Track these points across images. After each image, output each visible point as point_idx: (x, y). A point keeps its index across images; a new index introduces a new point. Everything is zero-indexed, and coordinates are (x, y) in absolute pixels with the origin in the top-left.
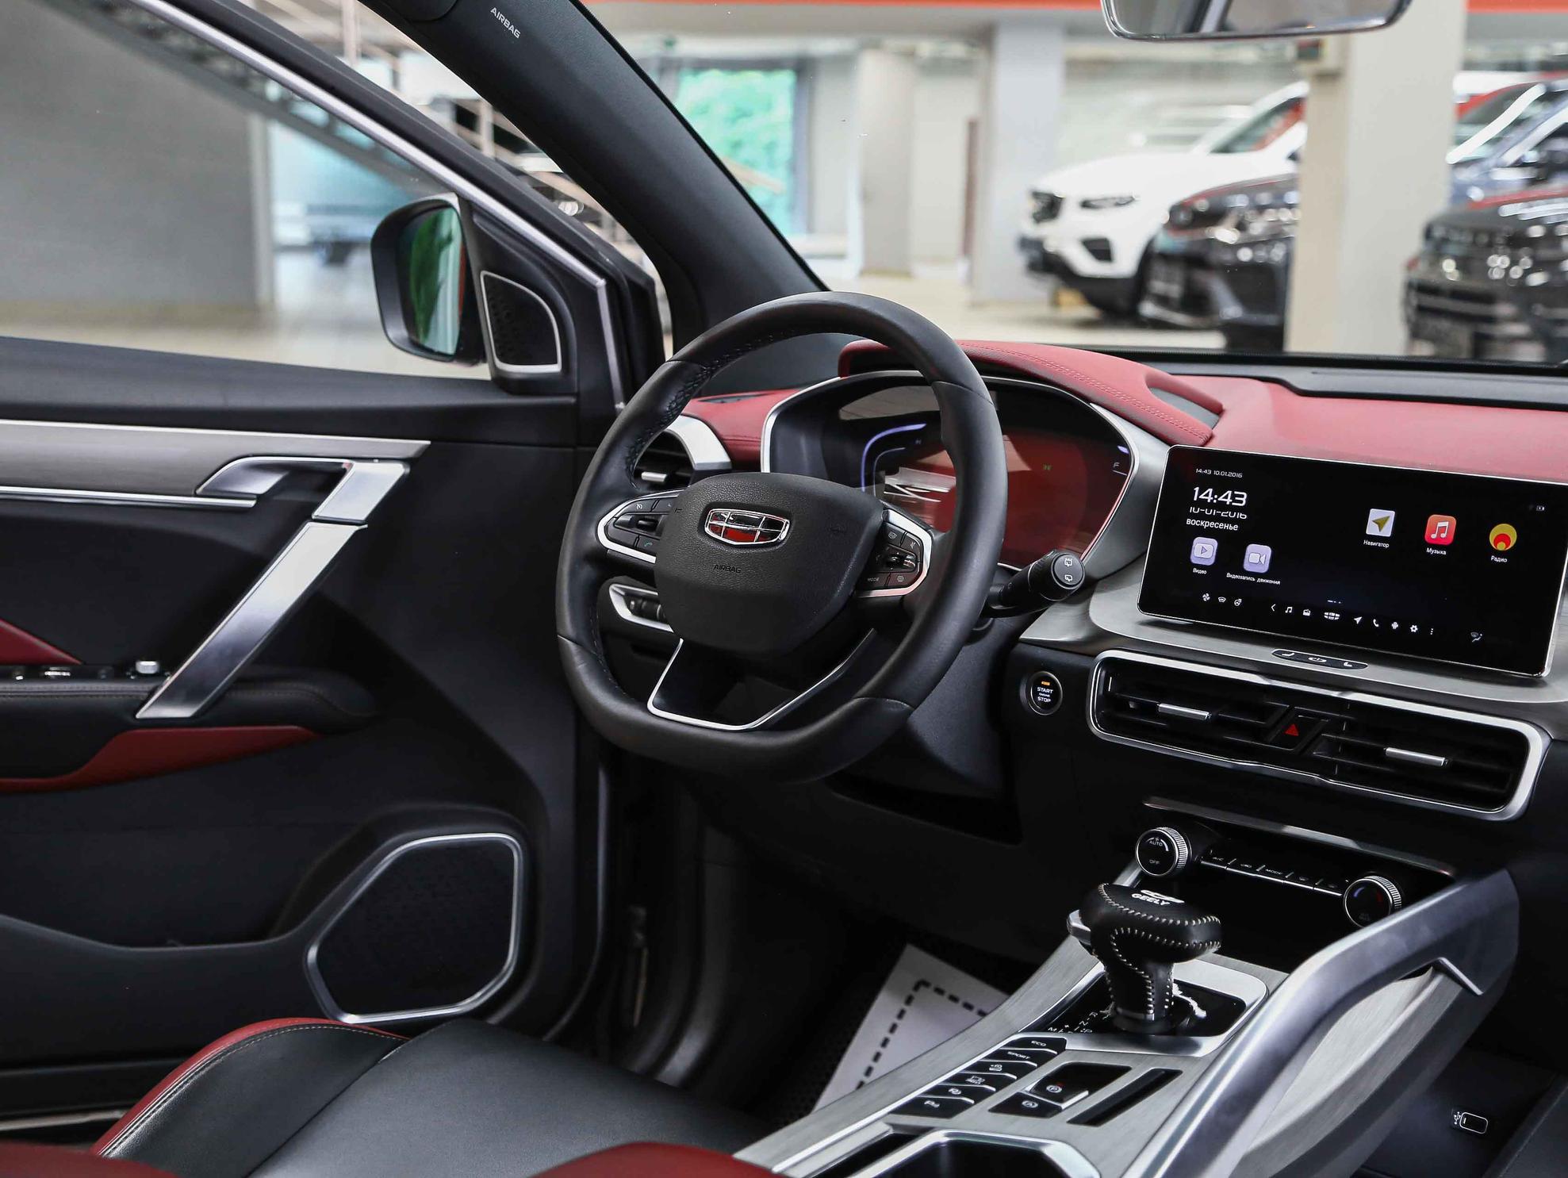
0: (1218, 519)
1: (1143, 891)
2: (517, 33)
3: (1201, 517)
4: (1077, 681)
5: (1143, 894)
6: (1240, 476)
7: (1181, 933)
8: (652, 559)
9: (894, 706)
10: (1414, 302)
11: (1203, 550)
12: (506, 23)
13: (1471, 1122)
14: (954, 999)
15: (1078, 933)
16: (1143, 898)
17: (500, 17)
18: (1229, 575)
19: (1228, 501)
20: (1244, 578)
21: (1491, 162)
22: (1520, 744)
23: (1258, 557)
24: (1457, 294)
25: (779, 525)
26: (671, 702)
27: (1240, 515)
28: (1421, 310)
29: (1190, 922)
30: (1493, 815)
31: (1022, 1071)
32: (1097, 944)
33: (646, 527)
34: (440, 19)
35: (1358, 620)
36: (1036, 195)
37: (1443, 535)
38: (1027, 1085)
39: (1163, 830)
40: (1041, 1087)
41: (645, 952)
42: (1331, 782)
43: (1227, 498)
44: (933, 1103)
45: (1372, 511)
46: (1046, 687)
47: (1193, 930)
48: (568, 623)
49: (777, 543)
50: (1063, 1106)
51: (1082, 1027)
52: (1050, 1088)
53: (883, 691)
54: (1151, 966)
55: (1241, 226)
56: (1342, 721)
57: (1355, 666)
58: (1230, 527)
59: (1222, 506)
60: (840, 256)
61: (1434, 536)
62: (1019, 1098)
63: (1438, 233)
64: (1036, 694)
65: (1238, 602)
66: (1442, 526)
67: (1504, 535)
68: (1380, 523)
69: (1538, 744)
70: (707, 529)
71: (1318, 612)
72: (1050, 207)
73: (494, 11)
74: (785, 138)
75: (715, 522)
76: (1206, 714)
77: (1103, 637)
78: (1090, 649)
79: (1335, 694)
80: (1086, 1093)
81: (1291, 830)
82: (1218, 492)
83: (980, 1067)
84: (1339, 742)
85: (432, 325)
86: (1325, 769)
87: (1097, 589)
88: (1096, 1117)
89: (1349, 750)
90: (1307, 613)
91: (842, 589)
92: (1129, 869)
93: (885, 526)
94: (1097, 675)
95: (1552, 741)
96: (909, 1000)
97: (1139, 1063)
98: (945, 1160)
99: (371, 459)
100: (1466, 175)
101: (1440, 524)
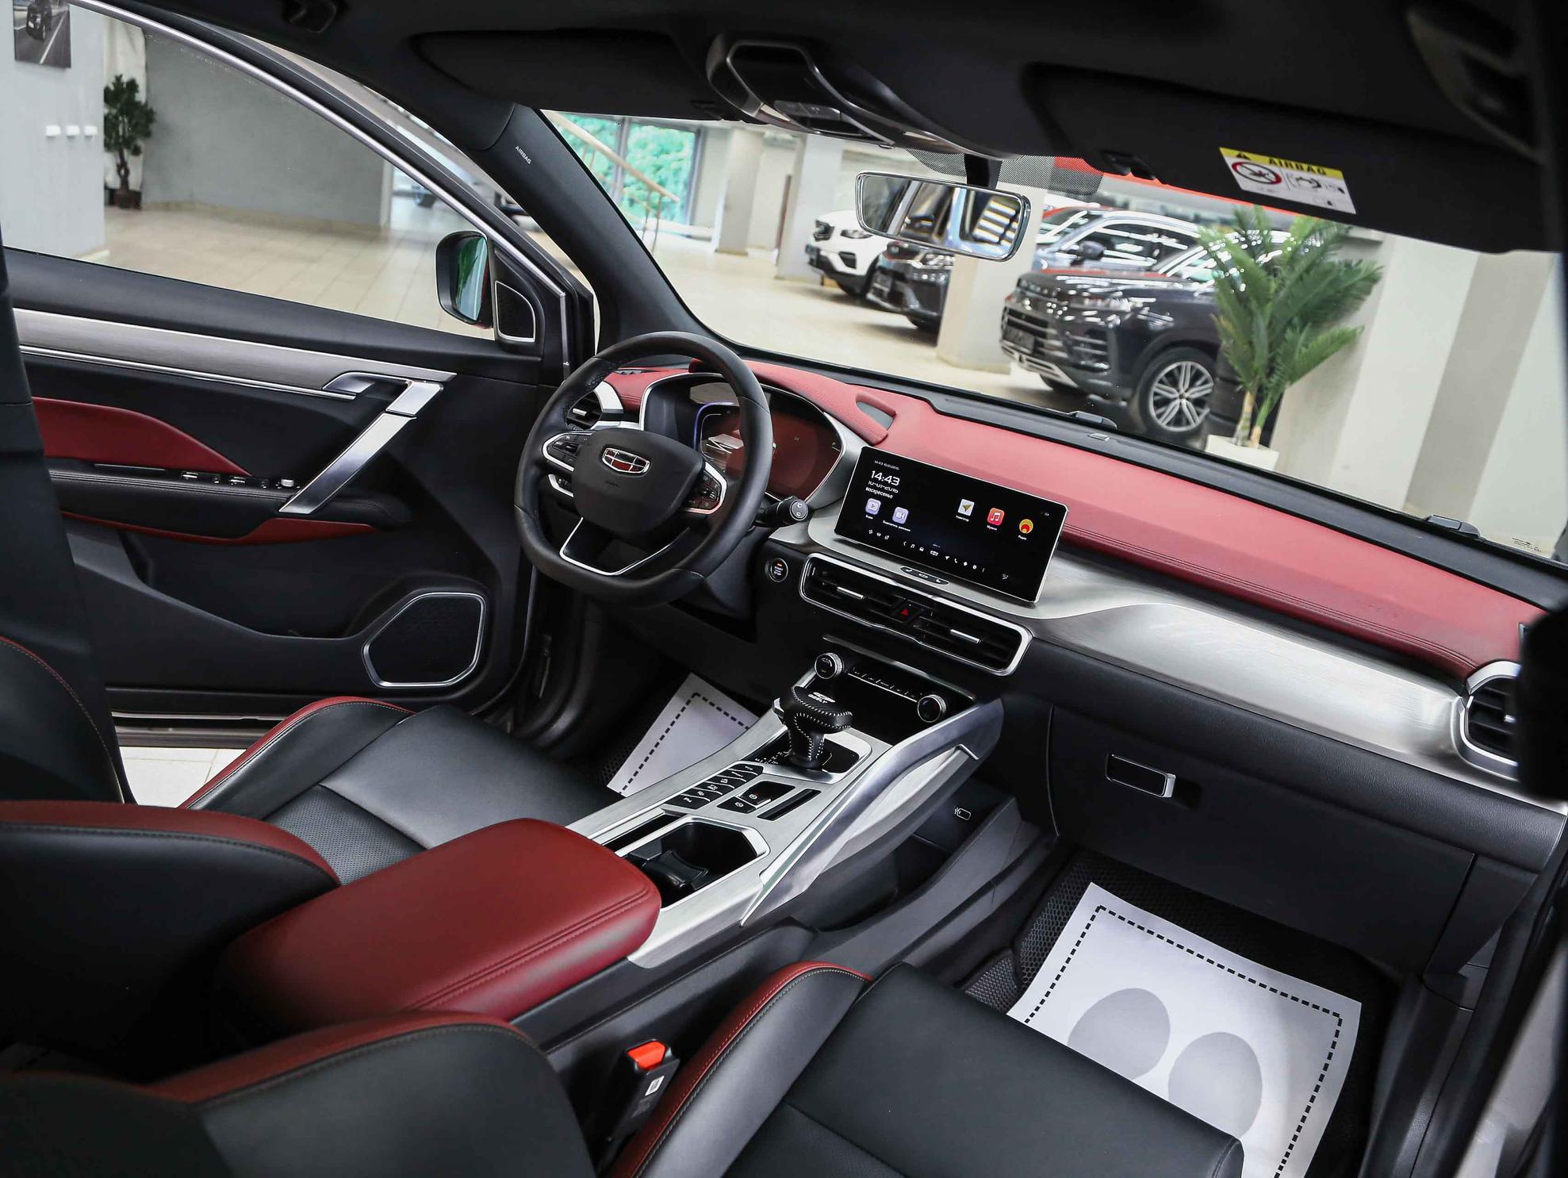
0: (882, 490)
1: (815, 693)
2: (529, 161)
3: (874, 487)
4: (796, 567)
5: (814, 695)
6: (897, 468)
7: (830, 720)
8: (572, 469)
9: (696, 575)
10: (1006, 319)
11: (873, 506)
12: (524, 155)
13: (963, 813)
14: (712, 704)
15: (777, 711)
16: (814, 697)
17: (521, 152)
18: (884, 522)
19: (890, 481)
20: (891, 525)
21: (1055, 248)
22: (1017, 637)
23: (901, 515)
24: (1029, 319)
25: (644, 464)
26: (574, 552)
27: (895, 490)
28: (1010, 323)
29: (836, 714)
30: (998, 673)
31: (738, 784)
32: (786, 718)
33: (569, 450)
34: (485, 150)
35: (947, 558)
36: (818, 224)
37: (997, 520)
38: (738, 793)
39: (829, 654)
40: (746, 795)
41: (549, 659)
42: (920, 643)
43: (889, 479)
44: (688, 800)
45: (963, 500)
46: (779, 567)
47: (837, 719)
48: (521, 498)
49: (641, 474)
50: (756, 807)
51: (773, 760)
52: (751, 796)
53: (689, 566)
54: (813, 734)
55: (924, 261)
56: (930, 611)
57: (942, 583)
58: (888, 496)
59: (886, 484)
60: (709, 239)
61: (992, 520)
62: (734, 800)
63: (1024, 283)
64: (774, 569)
65: (887, 537)
66: (997, 515)
67: (1027, 525)
68: (966, 508)
69: (1026, 638)
70: (604, 460)
71: (927, 550)
72: (825, 232)
73: (517, 148)
74: (687, 166)
75: (608, 456)
76: (862, 596)
77: (811, 545)
78: (804, 549)
79: (930, 596)
80: (769, 800)
81: (898, 664)
82: (885, 475)
83: (716, 779)
84: (926, 622)
85: (468, 281)
86: (919, 637)
87: (814, 515)
88: (772, 815)
89: (932, 627)
90: (922, 549)
91: (674, 504)
92: (809, 672)
93: (703, 470)
94: (807, 566)
95: (1034, 638)
96: (688, 703)
97: (799, 783)
98: (690, 832)
99: (421, 380)
100: (1042, 252)
101: (996, 514)
